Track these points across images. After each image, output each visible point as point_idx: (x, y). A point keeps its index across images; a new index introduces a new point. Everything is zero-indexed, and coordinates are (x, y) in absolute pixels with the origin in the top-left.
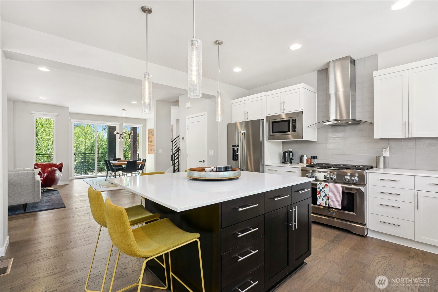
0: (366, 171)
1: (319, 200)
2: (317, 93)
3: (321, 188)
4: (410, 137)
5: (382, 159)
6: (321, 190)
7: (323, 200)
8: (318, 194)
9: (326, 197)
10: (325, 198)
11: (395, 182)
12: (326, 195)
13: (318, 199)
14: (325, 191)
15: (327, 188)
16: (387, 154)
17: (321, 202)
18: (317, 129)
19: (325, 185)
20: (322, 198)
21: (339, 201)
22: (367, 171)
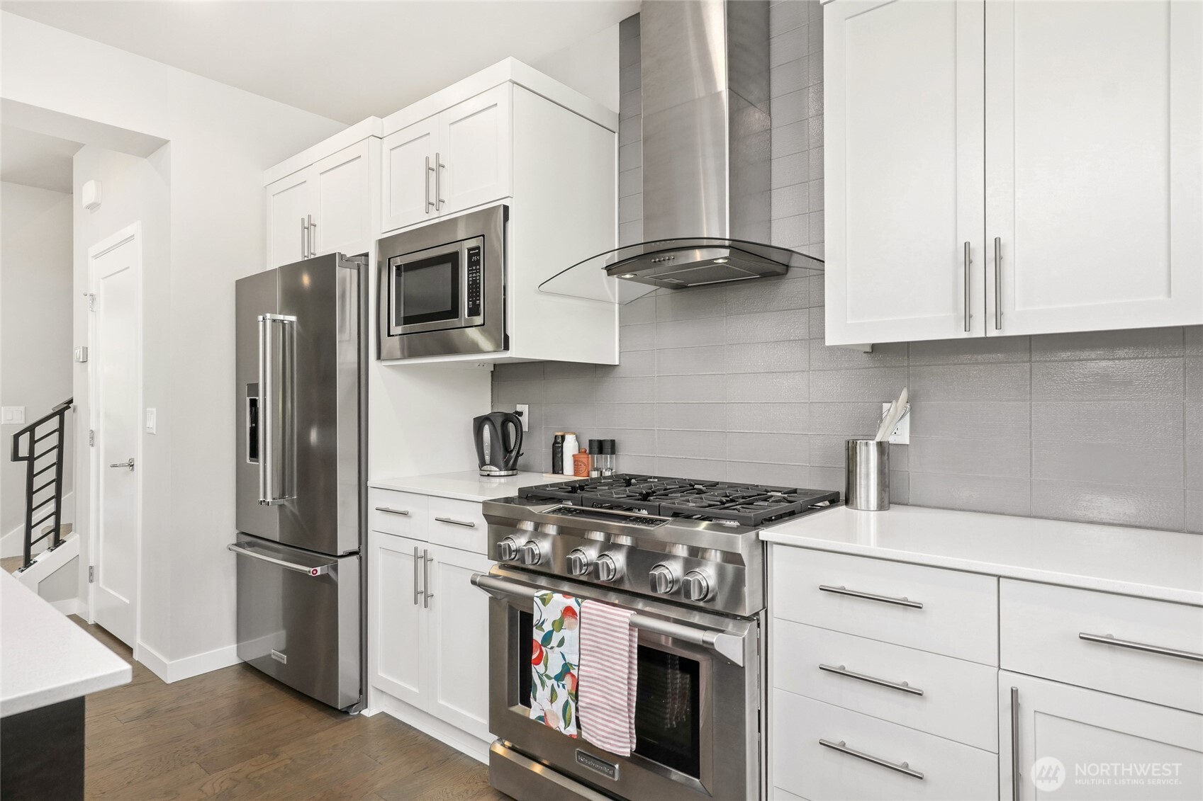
0: (757, 535)
1: (538, 695)
2: (616, 130)
3: (547, 627)
4: (993, 333)
5: (869, 461)
6: (547, 638)
7: (553, 696)
8: (534, 656)
9: (568, 681)
10: (564, 687)
11: (897, 613)
12: (566, 669)
13: (536, 685)
14: (561, 643)
15: (570, 628)
16: (898, 432)
17: (547, 706)
18: (617, 307)
19: (562, 608)
20: (549, 683)
21: (617, 710)
22: (766, 534)
